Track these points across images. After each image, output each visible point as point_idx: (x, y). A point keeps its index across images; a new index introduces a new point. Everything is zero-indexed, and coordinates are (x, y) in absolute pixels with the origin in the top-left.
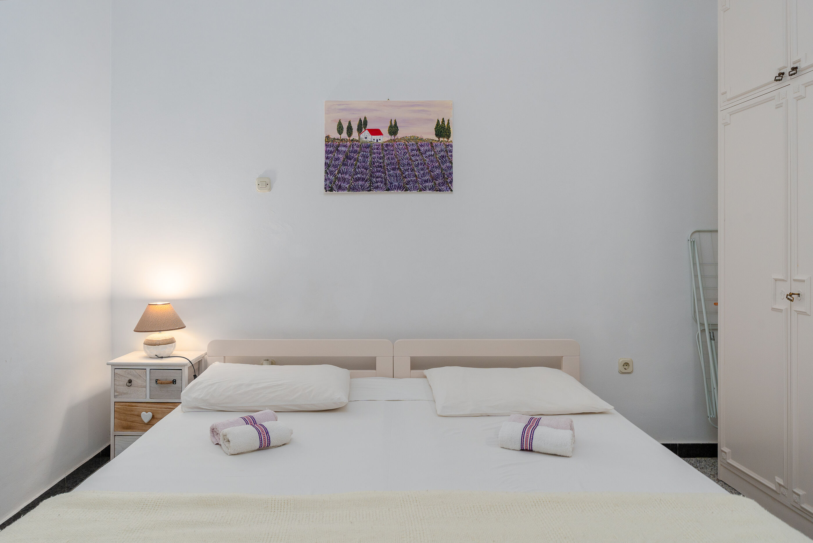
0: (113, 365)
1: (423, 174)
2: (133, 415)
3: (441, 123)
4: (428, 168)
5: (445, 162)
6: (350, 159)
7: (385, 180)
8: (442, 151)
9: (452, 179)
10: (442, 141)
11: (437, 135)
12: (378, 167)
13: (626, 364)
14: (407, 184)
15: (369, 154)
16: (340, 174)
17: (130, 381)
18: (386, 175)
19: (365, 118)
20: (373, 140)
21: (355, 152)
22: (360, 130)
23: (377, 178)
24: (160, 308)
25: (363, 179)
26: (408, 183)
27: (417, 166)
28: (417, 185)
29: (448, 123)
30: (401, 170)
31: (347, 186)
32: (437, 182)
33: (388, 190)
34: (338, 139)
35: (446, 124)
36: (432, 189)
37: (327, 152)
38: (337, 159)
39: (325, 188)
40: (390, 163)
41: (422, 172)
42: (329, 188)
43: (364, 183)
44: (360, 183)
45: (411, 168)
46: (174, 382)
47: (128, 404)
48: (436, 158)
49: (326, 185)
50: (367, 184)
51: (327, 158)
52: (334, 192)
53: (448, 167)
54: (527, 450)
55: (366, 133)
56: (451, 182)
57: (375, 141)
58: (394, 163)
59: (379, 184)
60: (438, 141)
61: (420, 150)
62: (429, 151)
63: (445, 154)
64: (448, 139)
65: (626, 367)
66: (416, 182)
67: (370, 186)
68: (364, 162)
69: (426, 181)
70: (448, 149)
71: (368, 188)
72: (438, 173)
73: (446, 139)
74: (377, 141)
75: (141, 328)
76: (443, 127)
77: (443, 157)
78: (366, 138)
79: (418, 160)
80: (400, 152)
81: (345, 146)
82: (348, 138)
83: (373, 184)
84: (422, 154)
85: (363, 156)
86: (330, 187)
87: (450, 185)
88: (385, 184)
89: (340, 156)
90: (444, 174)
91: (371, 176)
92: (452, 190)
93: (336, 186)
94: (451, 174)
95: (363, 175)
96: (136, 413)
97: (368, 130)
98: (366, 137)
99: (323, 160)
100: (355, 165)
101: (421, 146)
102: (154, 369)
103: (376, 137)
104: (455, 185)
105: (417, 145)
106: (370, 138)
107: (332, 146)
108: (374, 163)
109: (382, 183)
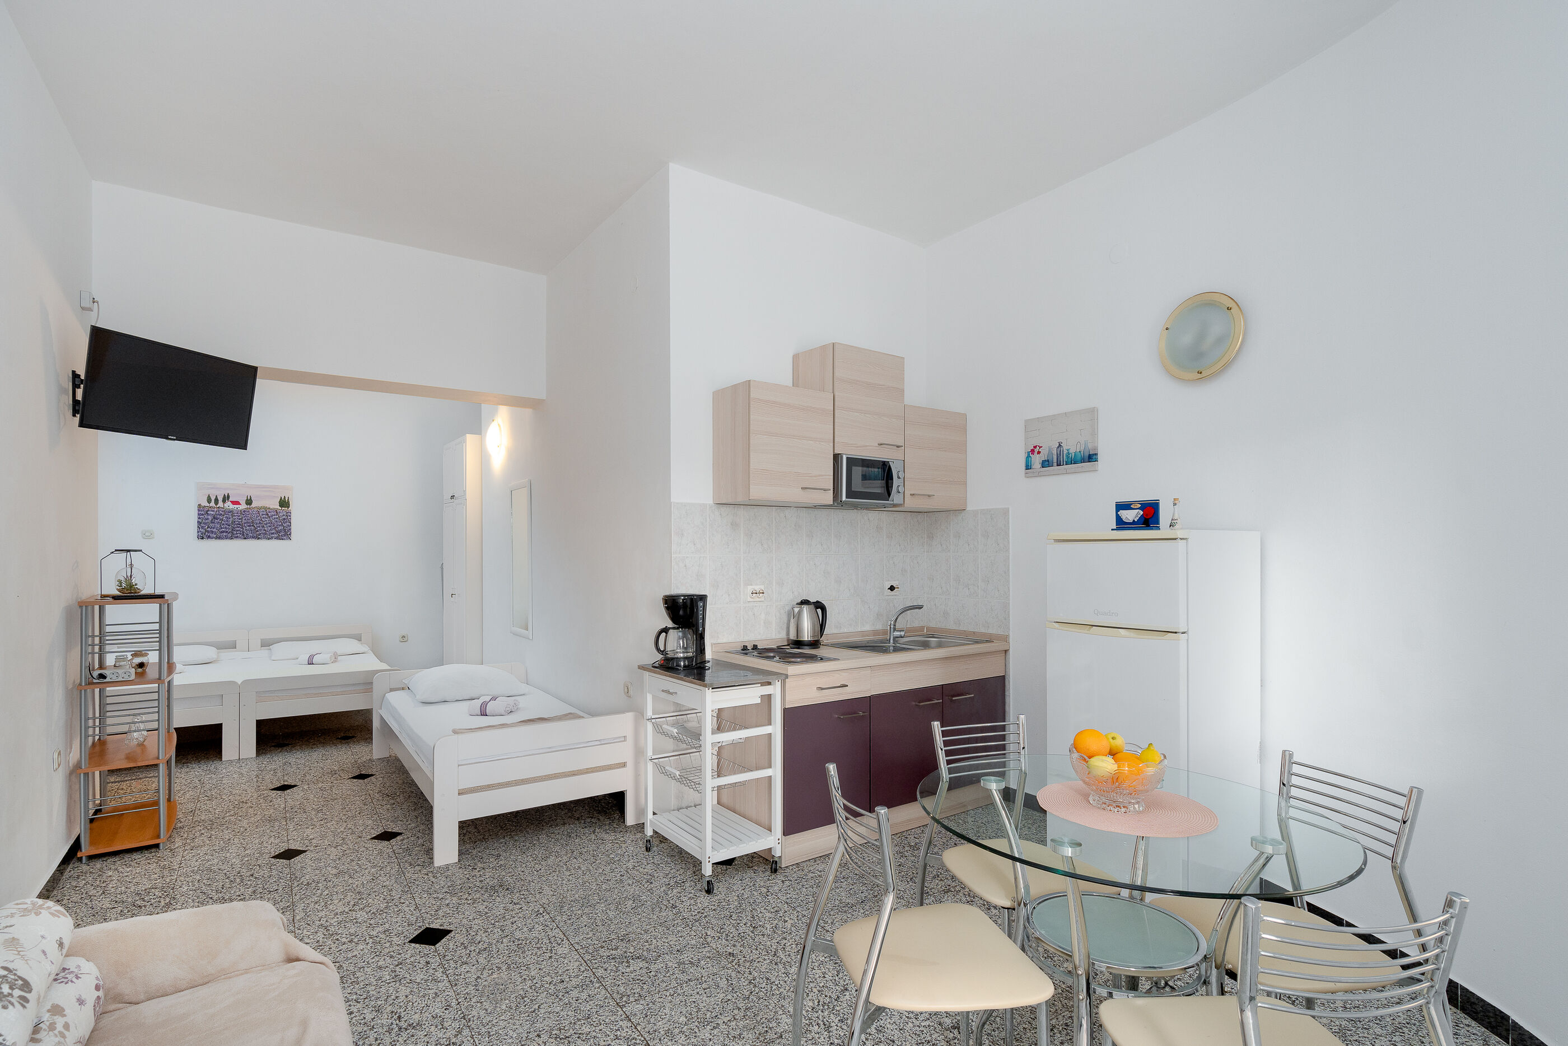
1: (270, 529)
3: (283, 499)
4: (274, 526)
5: (286, 522)
6: (217, 519)
7: (243, 532)
8: (284, 515)
9: (291, 532)
10: (284, 509)
11: (280, 506)
12: (238, 525)
13: (404, 637)
14: (258, 535)
16: (209, 528)
18: (243, 529)
19: (228, 494)
21: (221, 515)
22: (224, 501)
23: (237, 531)
25: (227, 532)
27: (266, 524)
28: (266, 536)
29: (289, 499)
30: (254, 526)
31: (214, 536)
32: (280, 534)
33: (245, 539)
34: (207, 507)
35: (287, 499)
36: (277, 538)
37: (199, 514)
38: (207, 519)
39: (197, 537)
40: (247, 522)
42: (200, 537)
43: (227, 534)
44: (224, 534)
49: (198, 535)
50: (230, 535)
51: (199, 518)
52: (204, 539)
53: (288, 525)
54: (311, 664)
55: (229, 503)
56: (290, 534)
57: (236, 508)
58: (249, 522)
59: (238, 535)
60: (281, 509)
61: (268, 515)
62: (274, 515)
63: (286, 517)
66: (266, 534)
68: (227, 521)
70: (288, 515)
71: (230, 537)
73: (286, 509)
76: (285, 501)
77: (285, 519)
79: (266, 521)
80: (253, 515)
81: (213, 511)
82: (215, 506)
83: (233, 535)
84: (269, 517)
85: (227, 517)
87: (289, 536)
88: (243, 535)
89: (209, 517)
91: (232, 530)
92: (290, 539)
94: (290, 529)
95: (226, 529)
97: (230, 501)
98: (229, 505)
99: (196, 520)
100: (221, 523)
101: (269, 512)
103: (236, 506)
104: (293, 536)
105: (267, 511)
106: (232, 506)
107: (203, 511)
108: (235, 522)
109: (240, 534)
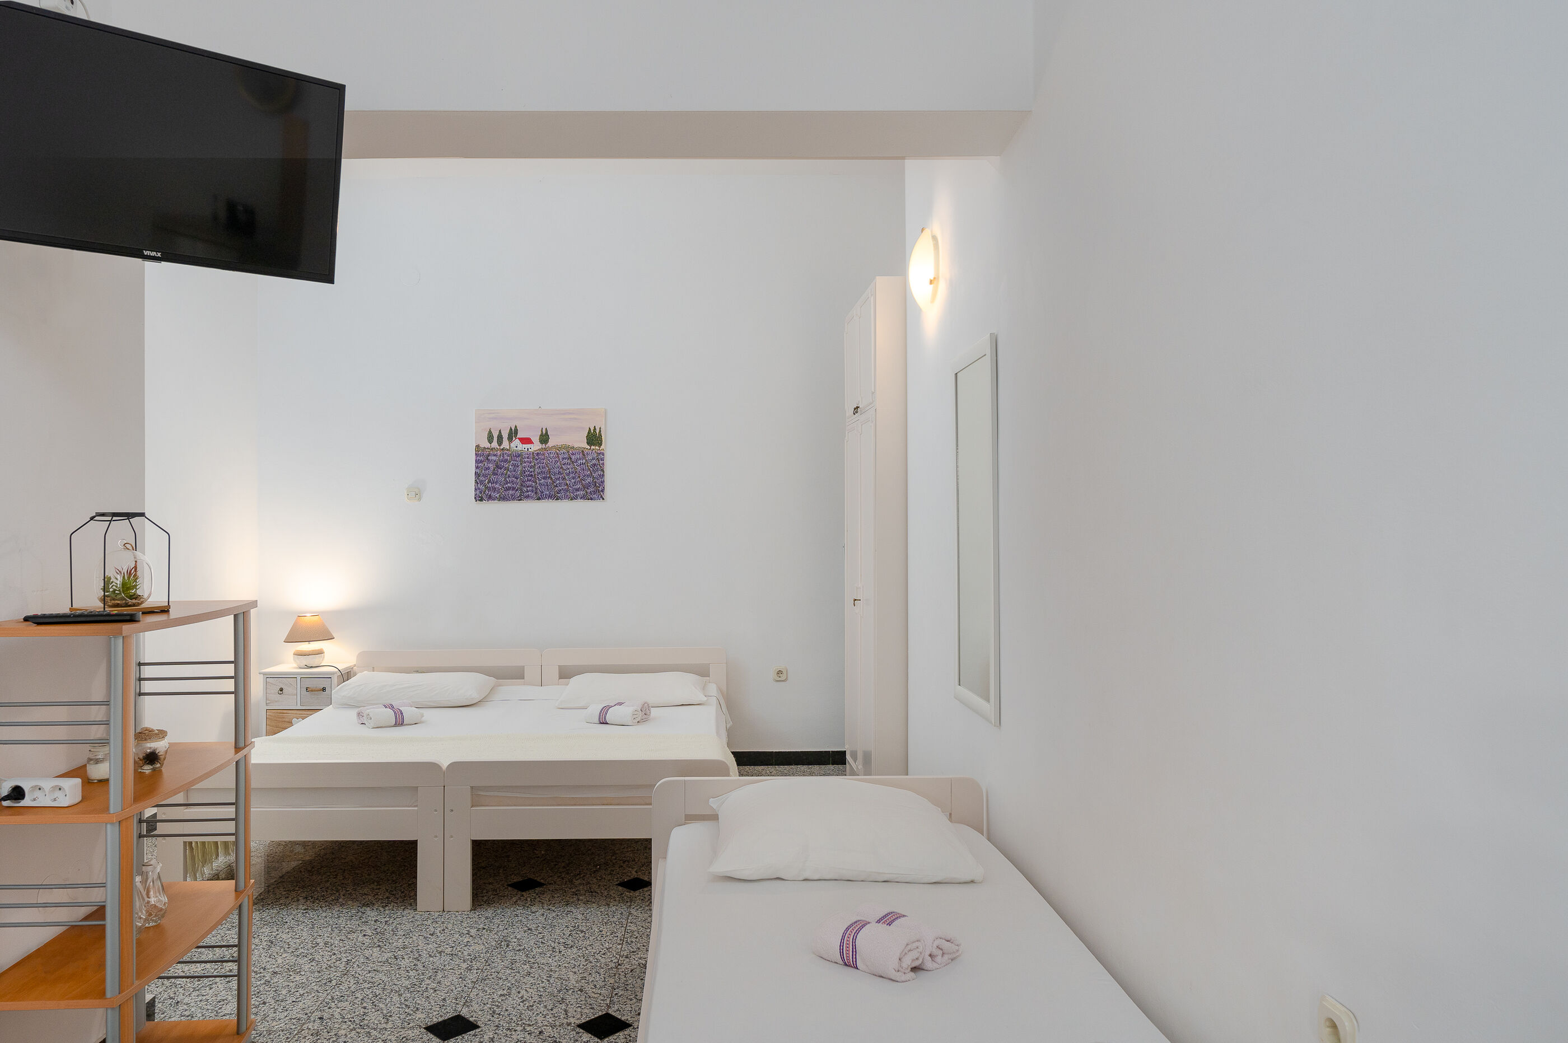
0: (264, 674)
1: (575, 483)
2: (284, 721)
3: (592, 431)
4: (579, 477)
5: (597, 470)
6: (501, 468)
7: (536, 489)
8: (593, 459)
9: (604, 488)
10: (593, 449)
11: (588, 443)
12: (529, 476)
13: (780, 672)
14: (558, 493)
15: (519, 464)
16: (490, 484)
17: (281, 690)
18: (536, 484)
19: (516, 426)
20: (523, 449)
21: (506, 461)
22: (510, 439)
23: (528, 487)
24: (309, 619)
25: (514, 489)
26: (559, 492)
27: (568, 475)
28: (568, 494)
29: (600, 431)
30: (552, 479)
31: (498, 496)
32: (589, 491)
33: (539, 499)
34: (488, 449)
35: (597, 432)
36: (583, 497)
37: (476, 461)
38: (488, 468)
39: (475, 498)
40: (541, 472)
41: (573, 481)
42: (479, 498)
43: (514, 492)
44: (511, 492)
45: (562, 477)
46: (324, 689)
47: (279, 711)
48: (588, 466)
49: (476, 495)
50: (518, 493)
51: (477, 467)
52: (484, 501)
53: (600, 475)
54: (604, 723)
55: (516, 442)
56: (603, 491)
57: (526, 450)
58: (544, 472)
59: (530, 493)
60: (590, 449)
61: (571, 459)
62: (580, 459)
63: (597, 462)
64: (600, 447)
65: (781, 675)
66: (567, 490)
67: (521, 495)
68: (515, 471)
69: (577, 490)
70: (600, 457)
71: (518, 497)
72: (589, 481)
73: (597, 447)
74: (528, 449)
75: (290, 639)
76: (594, 435)
77: (595, 465)
78: (517, 447)
79: (569, 469)
80: (551, 460)
81: (495, 455)
82: (498, 447)
83: (523, 493)
84: (573, 462)
85: (514, 465)
86: (480, 497)
87: (602, 493)
88: (536, 493)
89: (490, 465)
90: (596, 482)
91: (522, 485)
92: (603, 499)
93: (487, 495)
94: (603, 482)
95: (513, 484)
96: (287, 720)
97: (519, 438)
98: (517, 445)
99: (474, 470)
100: (506, 474)
101: (573, 454)
102: (304, 677)
103: (527, 446)
104: (607, 494)
105: (569, 453)
106: (521, 447)
107: (482, 456)
108: (525, 473)
109: (532, 492)
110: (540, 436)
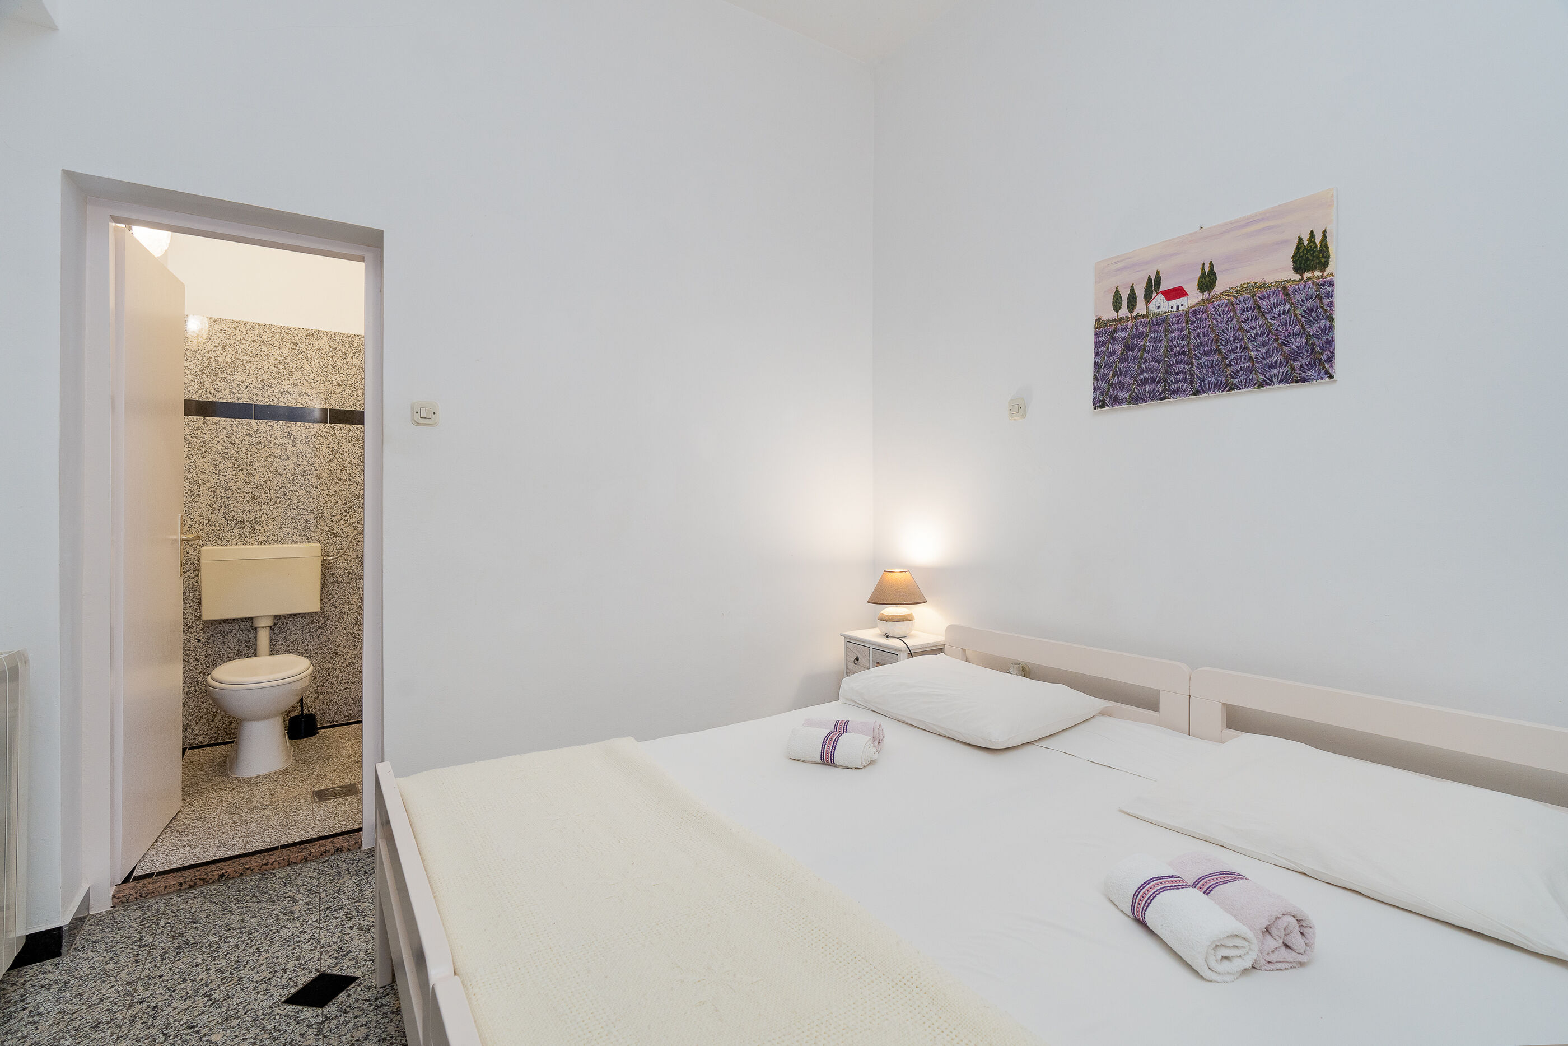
0: (846, 637)
1: (1267, 353)
3: (1306, 243)
4: (1277, 340)
5: (1317, 319)
6: (1134, 349)
7: (1192, 375)
8: (1308, 298)
9: (1333, 353)
10: (1308, 279)
11: (1296, 269)
12: (1179, 354)
14: (1233, 378)
15: (1163, 335)
16: (1116, 378)
17: (857, 659)
18: (1192, 366)
19: (1158, 273)
20: (1170, 309)
21: (1141, 335)
22: (1148, 297)
23: (1177, 373)
25: (1153, 380)
26: (1235, 375)
27: (1253, 339)
28: (1253, 376)
29: (1324, 237)
30: (1220, 352)
31: (1127, 395)
32: (1297, 365)
33: (1196, 393)
34: (1113, 321)
35: (1318, 240)
36: (1287, 379)
37: (1097, 345)
38: (1113, 353)
39: (1094, 404)
40: (1201, 343)
41: (1263, 350)
42: (1100, 404)
43: (1154, 386)
44: (1148, 387)
45: (1241, 346)
48: (1295, 315)
49: (1095, 398)
50: (1160, 388)
51: (1097, 354)
52: (1107, 408)
53: (1323, 330)
55: (1159, 299)
56: (1330, 360)
57: (1175, 309)
58: (1207, 343)
59: (1180, 384)
60: (1300, 280)
61: (1259, 307)
62: (1278, 305)
63: (1316, 303)
64: (1323, 270)
66: (1251, 370)
67: (1165, 391)
68: (1155, 350)
69: (1272, 366)
70: (1325, 292)
71: (1160, 394)
72: (1297, 344)
73: (1317, 273)
75: (875, 600)
76: (1311, 249)
77: (1311, 310)
78: (1158, 308)
79: (1255, 328)
80: (1219, 319)
81: (1124, 329)
82: (1129, 315)
83: (1169, 386)
84: (1263, 314)
85: (1153, 340)
86: (1100, 401)
87: (1327, 366)
88: (1192, 383)
89: (1117, 347)
90: (1313, 344)
91: (1166, 372)
92: (1331, 377)
93: (1111, 398)
94: (1331, 342)
95: (1152, 373)
97: (1162, 292)
98: (1160, 305)
99: (1090, 359)
100: (1141, 358)
101: (1264, 298)
103: (1175, 303)
104: (1340, 365)
105: (1256, 298)
106: (1167, 306)
107: (1104, 331)
108: (1172, 350)
109: (1185, 382)
110: (1200, 278)
